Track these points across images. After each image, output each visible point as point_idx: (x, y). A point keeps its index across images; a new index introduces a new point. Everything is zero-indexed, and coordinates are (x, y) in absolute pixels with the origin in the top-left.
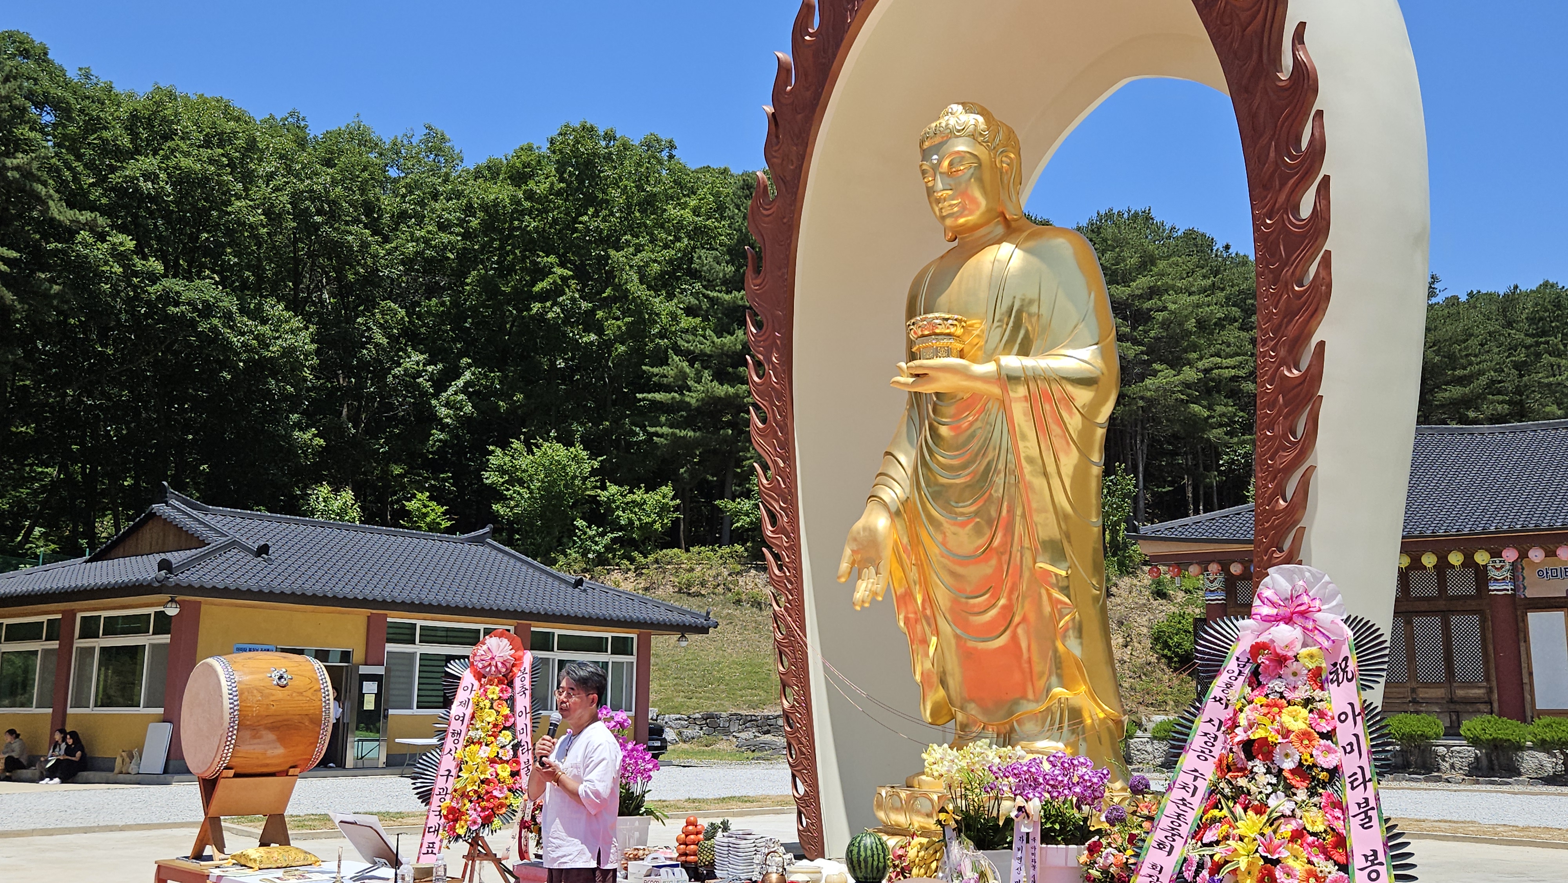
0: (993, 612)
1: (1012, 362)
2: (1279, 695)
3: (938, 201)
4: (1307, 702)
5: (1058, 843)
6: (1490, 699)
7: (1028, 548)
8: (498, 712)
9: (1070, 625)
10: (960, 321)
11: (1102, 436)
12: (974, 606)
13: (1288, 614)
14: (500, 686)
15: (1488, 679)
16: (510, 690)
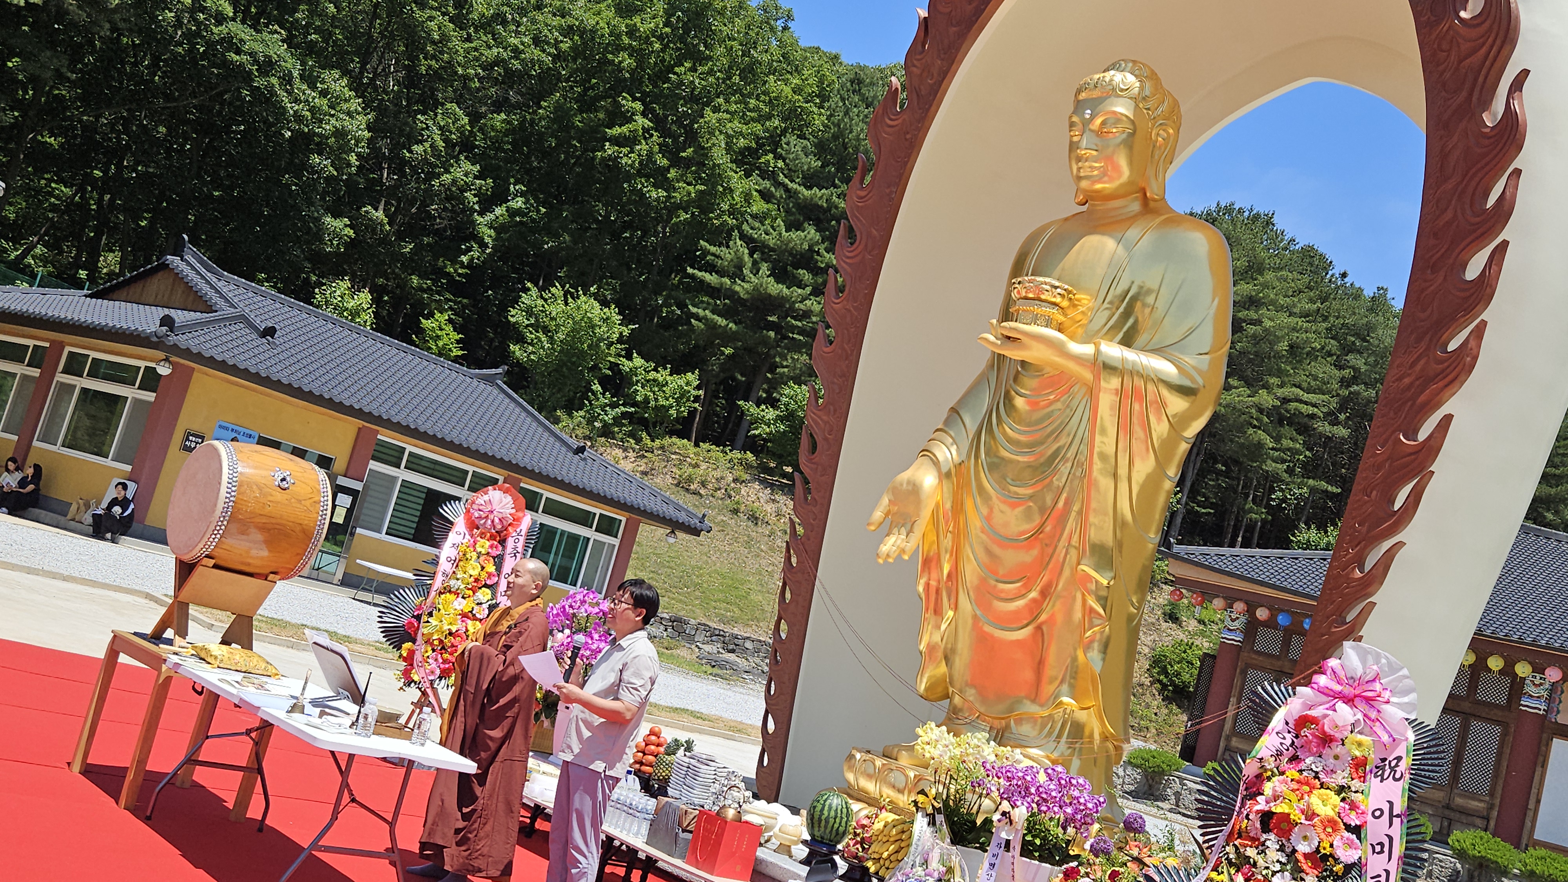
0: (1021, 603)
1: (1113, 351)
2: (1313, 774)
3: (1079, 159)
4: (1341, 790)
5: (1034, 858)
6: (1488, 814)
7: (1075, 547)
8: (483, 568)
9: (1098, 637)
10: (1069, 292)
11: (1185, 451)
12: (1002, 591)
13: (1351, 695)
14: (491, 542)
15: (1492, 794)
16: (501, 548)
